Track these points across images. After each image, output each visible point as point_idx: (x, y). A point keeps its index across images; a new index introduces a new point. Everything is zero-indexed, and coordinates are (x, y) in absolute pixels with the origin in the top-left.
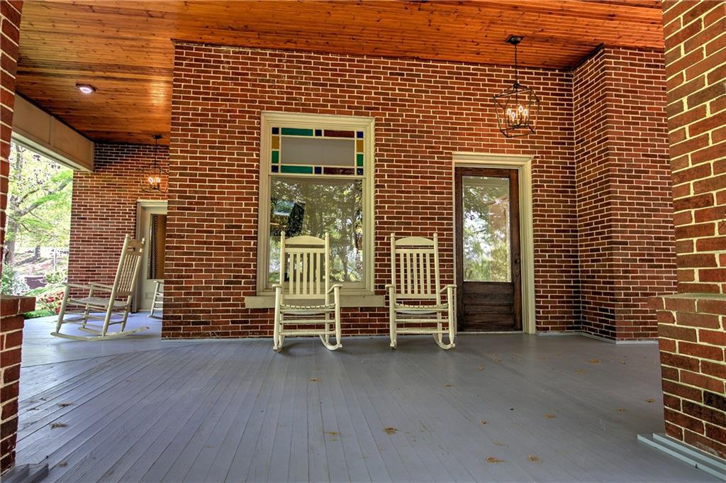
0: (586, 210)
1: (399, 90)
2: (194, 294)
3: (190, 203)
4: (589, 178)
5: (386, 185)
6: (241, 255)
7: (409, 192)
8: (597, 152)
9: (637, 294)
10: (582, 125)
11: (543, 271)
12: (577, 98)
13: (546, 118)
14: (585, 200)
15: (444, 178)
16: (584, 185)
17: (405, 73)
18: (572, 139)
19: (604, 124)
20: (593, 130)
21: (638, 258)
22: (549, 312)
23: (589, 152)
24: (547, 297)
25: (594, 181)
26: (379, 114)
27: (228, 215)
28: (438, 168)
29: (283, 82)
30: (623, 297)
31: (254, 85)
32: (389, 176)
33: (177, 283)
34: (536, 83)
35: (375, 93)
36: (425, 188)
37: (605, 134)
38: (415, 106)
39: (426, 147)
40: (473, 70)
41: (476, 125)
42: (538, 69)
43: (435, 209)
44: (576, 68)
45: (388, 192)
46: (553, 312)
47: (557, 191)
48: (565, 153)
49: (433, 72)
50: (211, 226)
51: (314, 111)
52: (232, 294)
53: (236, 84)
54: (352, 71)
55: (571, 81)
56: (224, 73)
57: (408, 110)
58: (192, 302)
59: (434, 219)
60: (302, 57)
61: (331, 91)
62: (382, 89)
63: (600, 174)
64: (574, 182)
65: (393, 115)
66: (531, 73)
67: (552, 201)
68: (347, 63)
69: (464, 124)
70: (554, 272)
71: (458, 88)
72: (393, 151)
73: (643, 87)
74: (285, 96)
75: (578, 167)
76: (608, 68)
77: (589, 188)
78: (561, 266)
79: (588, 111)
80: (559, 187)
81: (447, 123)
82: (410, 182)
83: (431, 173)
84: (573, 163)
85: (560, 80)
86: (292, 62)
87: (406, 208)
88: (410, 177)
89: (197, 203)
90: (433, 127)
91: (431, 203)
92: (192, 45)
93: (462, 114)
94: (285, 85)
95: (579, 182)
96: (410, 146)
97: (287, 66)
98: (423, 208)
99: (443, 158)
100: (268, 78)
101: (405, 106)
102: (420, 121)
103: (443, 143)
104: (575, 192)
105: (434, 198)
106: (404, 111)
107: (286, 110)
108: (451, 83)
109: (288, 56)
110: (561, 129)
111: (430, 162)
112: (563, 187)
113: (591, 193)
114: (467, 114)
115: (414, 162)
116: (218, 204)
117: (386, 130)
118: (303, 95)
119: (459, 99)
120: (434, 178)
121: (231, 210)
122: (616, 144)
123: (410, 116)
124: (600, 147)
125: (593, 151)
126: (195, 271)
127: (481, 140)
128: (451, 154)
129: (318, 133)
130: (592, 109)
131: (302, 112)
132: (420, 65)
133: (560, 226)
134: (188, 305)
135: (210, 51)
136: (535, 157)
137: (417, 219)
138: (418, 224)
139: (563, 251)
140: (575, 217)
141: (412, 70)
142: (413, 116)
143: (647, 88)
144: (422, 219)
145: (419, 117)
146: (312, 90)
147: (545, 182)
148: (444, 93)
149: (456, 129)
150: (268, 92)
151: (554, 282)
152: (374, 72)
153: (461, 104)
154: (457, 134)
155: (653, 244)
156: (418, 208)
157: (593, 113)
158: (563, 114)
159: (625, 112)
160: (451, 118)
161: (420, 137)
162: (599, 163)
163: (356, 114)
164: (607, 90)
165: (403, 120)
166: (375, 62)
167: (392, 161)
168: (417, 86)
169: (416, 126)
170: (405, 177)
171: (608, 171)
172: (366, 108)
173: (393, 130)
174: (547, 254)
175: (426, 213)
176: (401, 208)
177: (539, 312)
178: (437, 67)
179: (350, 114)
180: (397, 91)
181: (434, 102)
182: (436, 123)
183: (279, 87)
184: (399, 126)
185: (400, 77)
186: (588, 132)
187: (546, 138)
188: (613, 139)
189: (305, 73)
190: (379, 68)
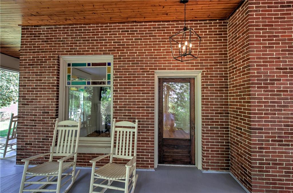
0: (234, 102)
1: (126, 39)
2: (29, 144)
3: (27, 102)
4: (236, 83)
5: (118, 90)
6: (49, 126)
7: (131, 94)
8: (241, 67)
9: (269, 164)
10: (233, 51)
11: (206, 136)
12: (230, 35)
13: (210, 49)
14: (233, 96)
15: (150, 85)
16: (233, 87)
17: (129, 30)
18: (227, 60)
19: (247, 49)
20: (239, 54)
21: (271, 139)
22: (209, 160)
23: (236, 68)
24: (208, 151)
25: (239, 86)
26: (115, 53)
27: (43, 107)
28: (146, 80)
29: (68, 41)
30: (258, 165)
31: (55, 44)
32: (120, 85)
33: (22, 139)
34: (204, 29)
35: (114, 42)
36: (139, 91)
37: (247, 56)
38: (135, 47)
39: (140, 69)
40: (167, 25)
41: (168, 55)
42: (206, 20)
43: (144, 102)
44: (229, 17)
45: (120, 93)
46: (212, 159)
47: (216, 90)
48: (222, 68)
49: (145, 28)
50: (36, 113)
51: (83, 54)
52: (45, 145)
53: (47, 44)
54: (102, 32)
55: (226, 26)
56: (42, 39)
57: (131, 50)
58: (28, 148)
59: (144, 107)
60: (77, 27)
61: (92, 43)
62: (117, 40)
63: (243, 81)
64: (228, 85)
65: (123, 53)
66: (202, 23)
67: (213, 96)
68: (100, 28)
69: (161, 55)
70: (213, 136)
71: (158, 36)
72: (122, 72)
73: (278, 22)
74: (69, 48)
75: (230, 76)
76: (251, 11)
77: (236, 89)
78: (218, 134)
79: (237, 42)
80: (217, 88)
81: (152, 55)
82: (131, 88)
83: (142, 82)
84: (227, 74)
85: (219, 26)
86: (73, 30)
87: (129, 102)
88: (131, 85)
89: (30, 102)
90: (144, 58)
91: (142, 99)
92: (28, 27)
93: (160, 50)
94: (70, 42)
95: (230, 85)
96: (132, 69)
97: (71, 33)
98: (138, 102)
99: (149, 74)
100: (62, 39)
101: (129, 48)
102: (137, 55)
103: (150, 66)
104: (228, 90)
105: (144, 96)
106: (129, 50)
107: (70, 54)
108: (154, 33)
109: (71, 28)
110: (219, 54)
111: (142, 77)
112: (220, 88)
113: (237, 92)
114: (163, 50)
115: (133, 77)
116: (39, 102)
117: (119, 61)
118: (78, 47)
119: (159, 41)
120: (144, 85)
121: (45, 105)
122: (255, 62)
123: (132, 53)
124: (244, 64)
125: (239, 67)
126: (29, 134)
127: (171, 63)
128: (154, 72)
129: (89, 65)
130: (239, 41)
131: (77, 55)
132: (137, 25)
133: (218, 110)
134: (27, 149)
135: (36, 29)
136: (203, 71)
137: (135, 107)
138: (135, 110)
139: (220, 125)
140: (228, 105)
141: (133, 28)
142: (133, 53)
143: (281, 22)
144: (137, 107)
145: (136, 53)
146: (82, 43)
147: (209, 85)
148: (151, 39)
149: (157, 58)
150: (61, 46)
151: (213, 142)
152: (113, 32)
153: (160, 44)
154: (157, 61)
155: (282, 129)
156: (135, 102)
157: (240, 43)
158: (221, 45)
159: (263, 40)
160: (154, 53)
161: (137, 64)
162: (243, 75)
163: (104, 54)
164: (249, 26)
165: (128, 55)
166: (114, 26)
167: (122, 77)
168: (136, 36)
169: (135, 58)
170: (129, 85)
171: (250, 80)
172: (109, 51)
173: (123, 61)
174: (209, 126)
175: (140, 105)
176: (126, 102)
177: (203, 159)
178: (147, 25)
179: (101, 54)
180: (125, 40)
181: (145, 45)
182: (146, 55)
183: (67, 44)
184: (126, 58)
185: (126, 33)
186: (236, 55)
187: (210, 60)
188: (254, 58)
189: (79, 35)
190: (116, 29)
